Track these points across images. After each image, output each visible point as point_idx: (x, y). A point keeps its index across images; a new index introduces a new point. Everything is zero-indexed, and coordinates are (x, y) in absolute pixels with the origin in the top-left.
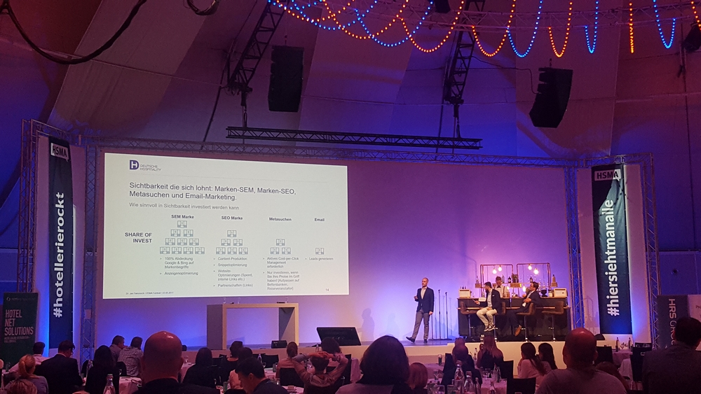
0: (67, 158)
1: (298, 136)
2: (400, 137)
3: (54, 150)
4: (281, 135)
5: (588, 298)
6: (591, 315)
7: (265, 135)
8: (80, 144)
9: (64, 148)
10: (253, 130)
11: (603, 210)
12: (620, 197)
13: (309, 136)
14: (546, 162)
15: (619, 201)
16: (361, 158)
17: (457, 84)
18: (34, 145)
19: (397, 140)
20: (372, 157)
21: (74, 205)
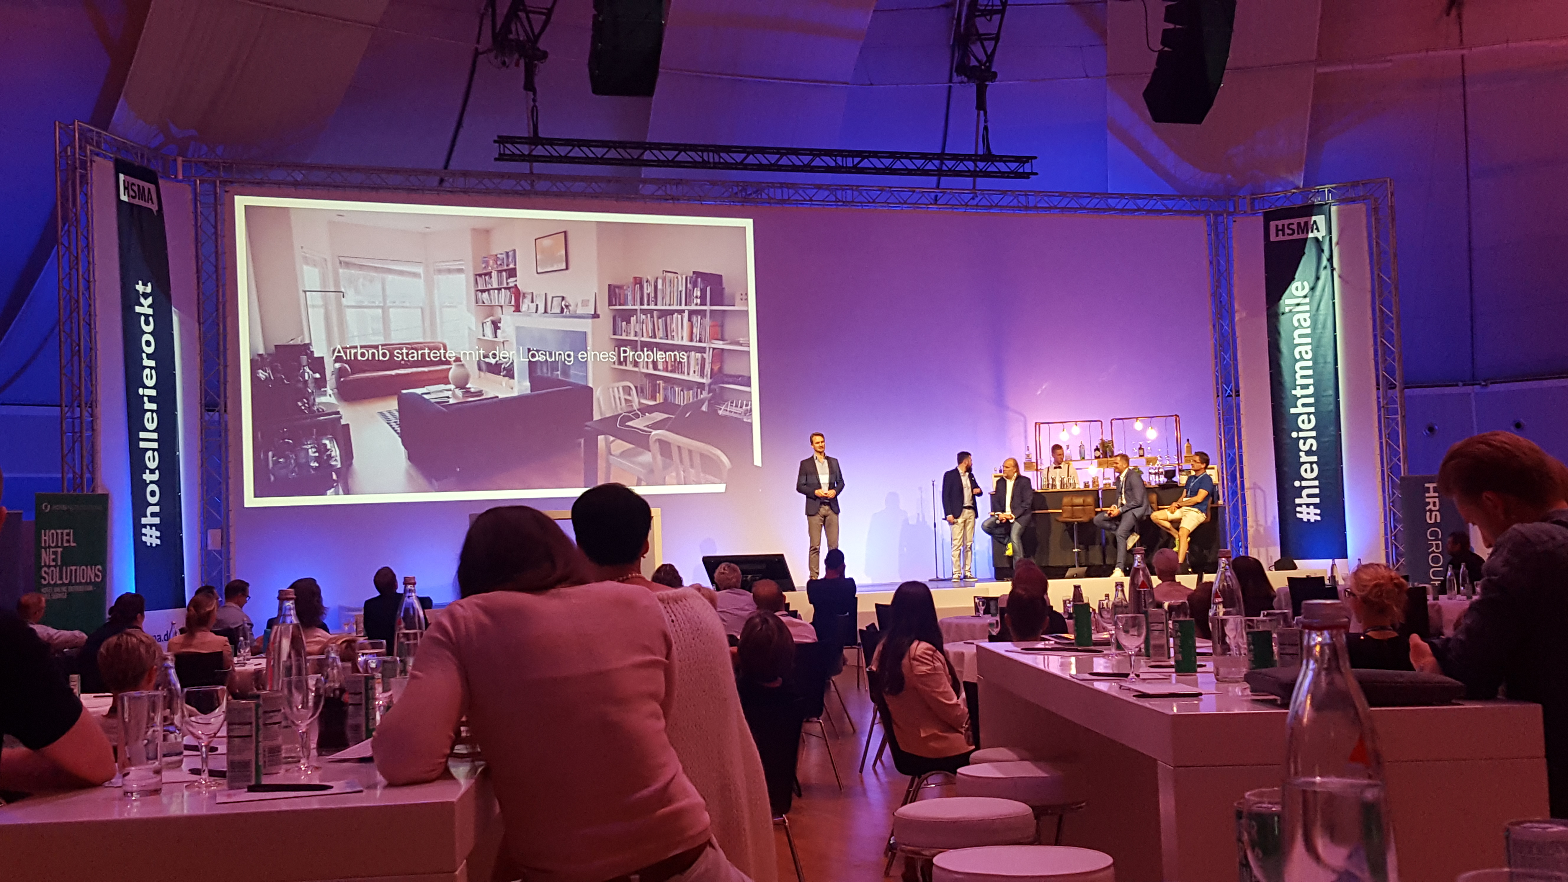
0: (155, 208)
1: (647, 156)
2: (863, 155)
3: (125, 188)
4: (612, 154)
5: (1255, 487)
6: (1262, 521)
7: (576, 152)
8: (180, 177)
9: (147, 185)
10: (552, 142)
11: (1287, 302)
12: (1324, 274)
13: (670, 155)
14: (1170, 204)
15: (1321, 283)
16: (782, 202)
17: (981, 38)
18: (83, 177)
19: (857, 160)
20: (805, 200)
21: (173, 308)
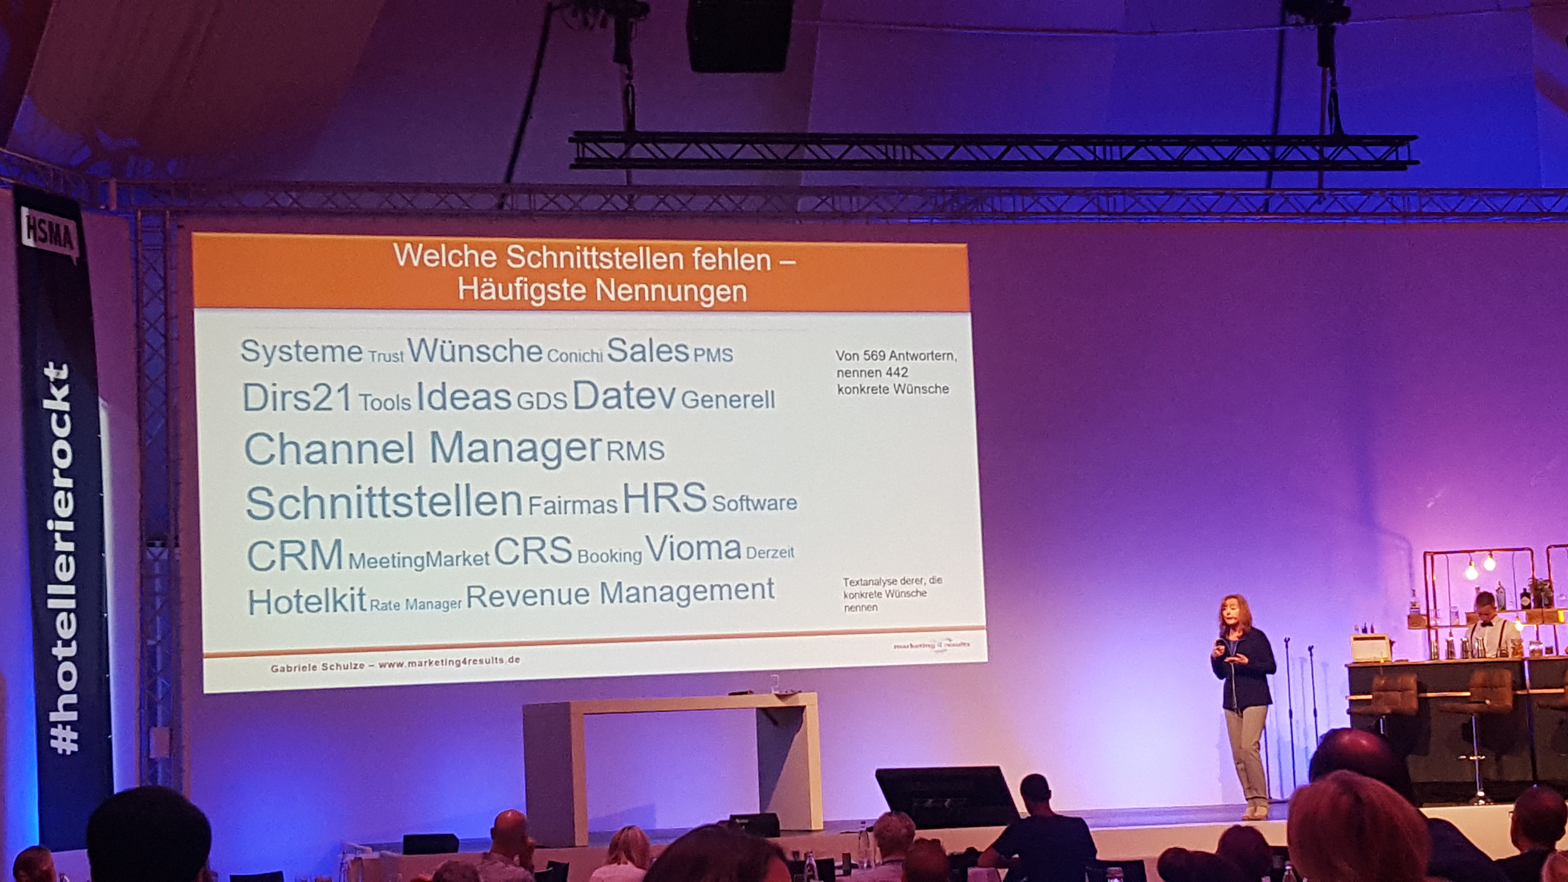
0: (75, 254)
1: (804, 153)
2: (1138, 141)
3: (30, 227)
4: (748, 152)
7: (693, 152)
8: (113, 208)
9: (63, 222)
10: (655, 138)
13: (837, 151)
16: (1013, 216)
19: (1128, 149)
20: (1049, 212)
21: (101, 401)
